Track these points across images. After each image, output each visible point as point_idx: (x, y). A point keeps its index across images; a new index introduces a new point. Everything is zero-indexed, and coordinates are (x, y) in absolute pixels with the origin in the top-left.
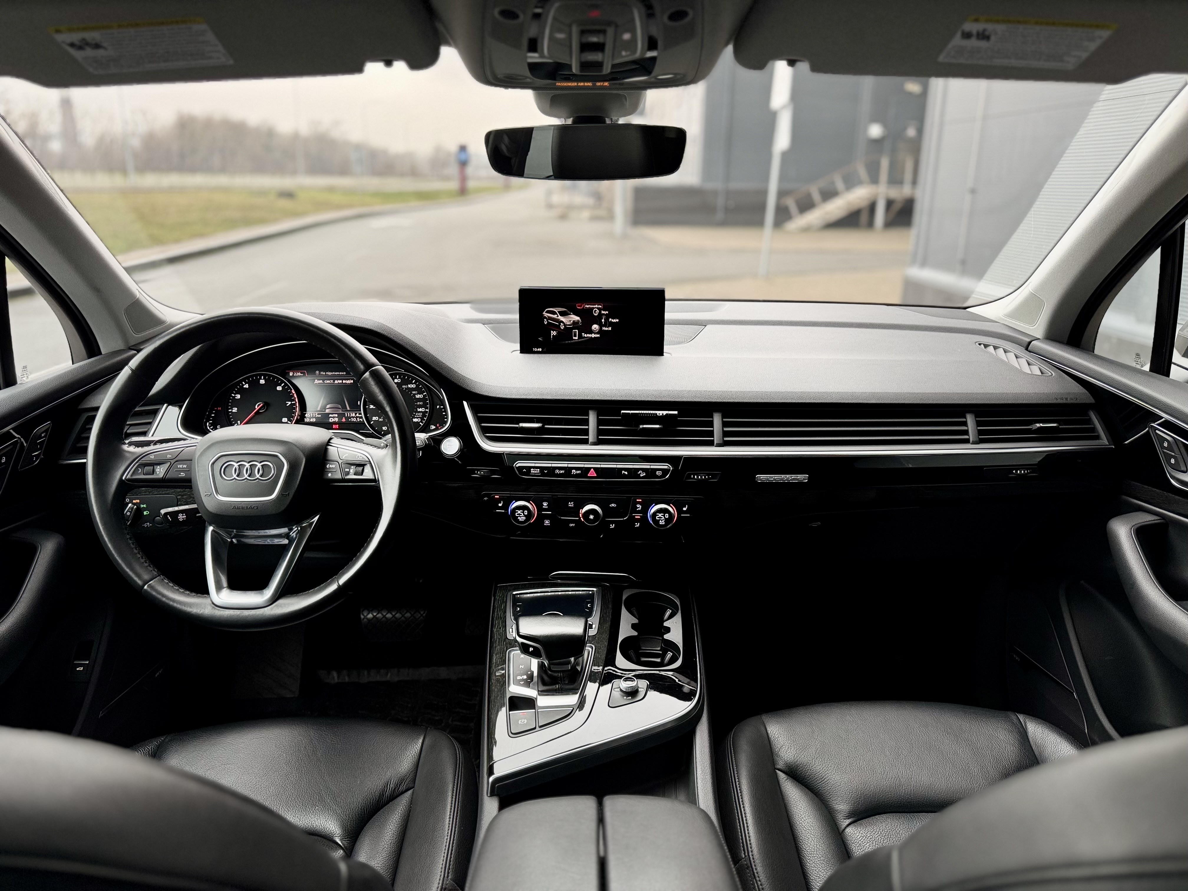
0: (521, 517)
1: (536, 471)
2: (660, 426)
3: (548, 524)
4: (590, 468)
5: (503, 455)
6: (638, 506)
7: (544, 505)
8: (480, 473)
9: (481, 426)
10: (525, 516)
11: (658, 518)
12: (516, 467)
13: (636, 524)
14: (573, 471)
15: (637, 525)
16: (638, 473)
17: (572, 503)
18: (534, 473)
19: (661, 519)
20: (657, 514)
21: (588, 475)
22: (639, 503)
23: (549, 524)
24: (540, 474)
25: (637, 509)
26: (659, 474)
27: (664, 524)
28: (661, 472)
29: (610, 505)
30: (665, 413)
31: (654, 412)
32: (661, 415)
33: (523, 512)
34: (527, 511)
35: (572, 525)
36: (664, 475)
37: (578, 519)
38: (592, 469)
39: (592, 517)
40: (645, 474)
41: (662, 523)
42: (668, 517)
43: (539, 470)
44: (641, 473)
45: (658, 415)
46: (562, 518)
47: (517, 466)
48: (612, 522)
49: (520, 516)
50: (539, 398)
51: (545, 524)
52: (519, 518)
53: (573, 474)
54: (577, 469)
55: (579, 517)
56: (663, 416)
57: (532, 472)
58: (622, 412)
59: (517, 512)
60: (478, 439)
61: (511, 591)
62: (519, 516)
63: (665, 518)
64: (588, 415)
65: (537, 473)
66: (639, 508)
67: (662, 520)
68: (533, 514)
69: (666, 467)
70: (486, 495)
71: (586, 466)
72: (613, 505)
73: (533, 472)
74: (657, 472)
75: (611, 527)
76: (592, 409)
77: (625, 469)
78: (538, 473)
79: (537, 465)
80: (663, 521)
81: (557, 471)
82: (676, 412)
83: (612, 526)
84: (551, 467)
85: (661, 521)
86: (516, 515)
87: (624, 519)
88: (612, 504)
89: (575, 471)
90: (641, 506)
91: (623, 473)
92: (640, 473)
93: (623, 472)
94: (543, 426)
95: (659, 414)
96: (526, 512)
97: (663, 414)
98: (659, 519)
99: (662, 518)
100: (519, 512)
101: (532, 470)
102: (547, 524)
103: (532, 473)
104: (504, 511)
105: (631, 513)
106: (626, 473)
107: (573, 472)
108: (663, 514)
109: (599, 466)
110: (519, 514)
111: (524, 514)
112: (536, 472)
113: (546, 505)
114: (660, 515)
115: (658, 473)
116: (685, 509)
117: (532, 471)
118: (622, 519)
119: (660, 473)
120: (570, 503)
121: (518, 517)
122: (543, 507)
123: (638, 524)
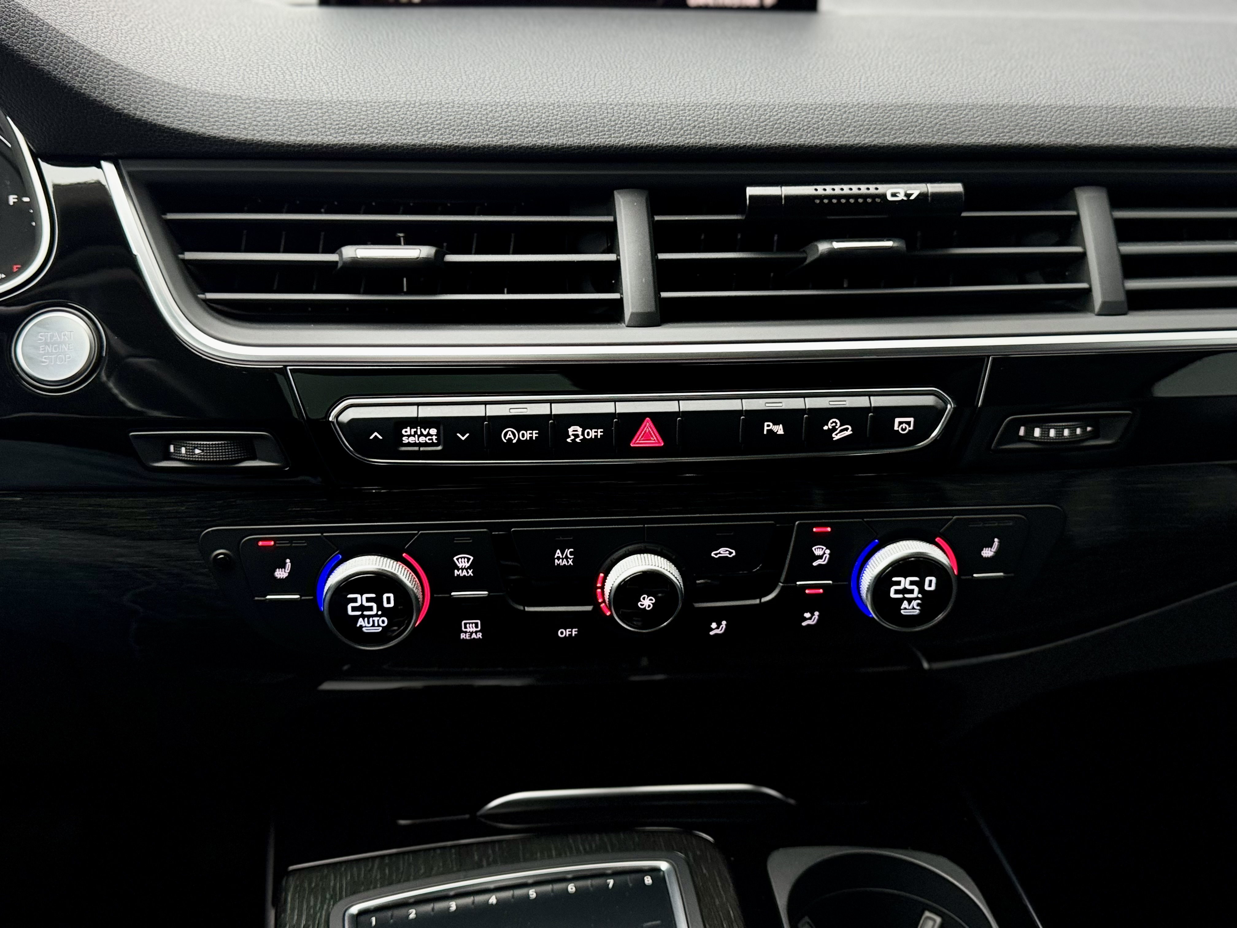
0: (369, 617)
1: (422, 434)
2: (896, 245)
3: (476, 632)
4: (640, 417)
5: (280, 378)
6: (818, 550)
7: (460, 565)
8: (191, 451)
9: (184, 261)
10: (386, 612)
11: (897, 592)
12: (340, 424)
13: (807, 615)
14: (571, 430)
15: (811, 619)
16: (826, 428)
17: (568, 552)
18: (415, 444)
19: (907, 596)
20: (894, 579)
21: (632, 445)
22: (821, 540)
23: (480, 635)
24: (440, 448)
25: (815, 564)
26: (903, 430)
27: (917, 612)
28: (911, 420)
29: (713, 555)
30: (915, 190)
31: (872, 189)
32: (901, 197)
33: (378, 601)
34: (391, 596)
35: (567, 633)
36: (921, 431)
37: (589, 608)
38: (648, 423)
39: (647, 602)
40: (849, 432)
41: (910, 609)
42: (933, 588)
43: (433, 431)
44: (834, 429)
45: (890, 198)
46: (527, 609)
47: (345, 417)
48: (718, 615)
49: (366, 613)
50: (417, 141)
51: (463, 636)
52: (361, 622)
53: (573, 440)
54: (586, 421)
55: (591, 598)
56: (907, 204)
57: (405, 440)
58: (751, 191)
59: (355, 600)
60: (173, 317)
61: (341, 898)
62: (363, 617)
63: (922, 590)
64: (611, 210)
65: (426, 444)
66: (820, 557)
67: (910, 601)
68: (417, 598)
69: (929, 401)
70: (219, 540)
71: (624, 408)
72: (724, 552)
73: (412, 440)
74: (897, 420)
75: (712, 633)
76: (626, 185)
77: (776, 416)
78: (433, 445)
79: (426, 412)
80: (914, 603)
81: (509, 434)
82: (957, 188)
83: (717, 629)
84: (485, 418)
85: (905, 604)
86: (350, 612)
87: (764, 599)
88: (722, 550)
89: (580, 430)
90: (828, 551)
91: (766, 428)
92: (830, 426)
93: (768, 426)
94: (439, 255)
95: (894, 195)
96: (389, 600)
97: (908, 195)
98: (900, 596)
99: (912, 591)
100: (362, 599)
101: (406, 431)
102: (471, 633)
103: (409, 444)
104: (298, 596)
105: (792, 577)
106: (779, 429)
107: (570, 433)
108: (916, 579)
109: (671, 407)
110: (362, 608)
111: (380, 607)
112: (422, 440)
113: (467, 565)
114: (905, 582)
115: (900, 423)
116: (987, 553)
117: (409, 436)
118: (757, 601)
119: (908, 423)
120: (558, 553)
121: (357, 617)
122: (456, 572)
123: (813, 615)
